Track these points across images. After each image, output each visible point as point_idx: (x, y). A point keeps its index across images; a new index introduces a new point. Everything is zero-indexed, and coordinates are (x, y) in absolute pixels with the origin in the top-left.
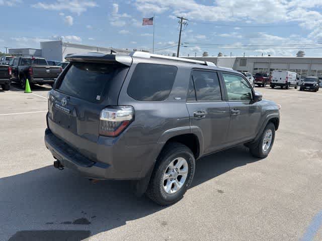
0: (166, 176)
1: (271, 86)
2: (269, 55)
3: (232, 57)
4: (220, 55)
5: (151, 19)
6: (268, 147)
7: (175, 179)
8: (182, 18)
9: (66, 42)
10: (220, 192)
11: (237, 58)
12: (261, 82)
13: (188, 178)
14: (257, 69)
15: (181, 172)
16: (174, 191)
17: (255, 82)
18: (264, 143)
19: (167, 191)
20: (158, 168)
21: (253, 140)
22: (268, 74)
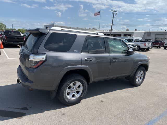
0: (68, 90)
1: (164, 48)
2: (165, 31)
3: (143, 31)
4: (136, 30)
5: (99, 12)
6: (141, 81)
7: (75, 93)
8: (114, 11)
9: (56, 25)
10: (102, 101)
11: (145, 32)
12: (158, 46)
13: (83, 93)
14: (157, 38)
15: (78, 89)
16: (74, 99)
17: (154, 45)
18: (138, 78)
19: (69, 98)
20: (62, 86)
21: (130, 76)
22: (162, 41)
